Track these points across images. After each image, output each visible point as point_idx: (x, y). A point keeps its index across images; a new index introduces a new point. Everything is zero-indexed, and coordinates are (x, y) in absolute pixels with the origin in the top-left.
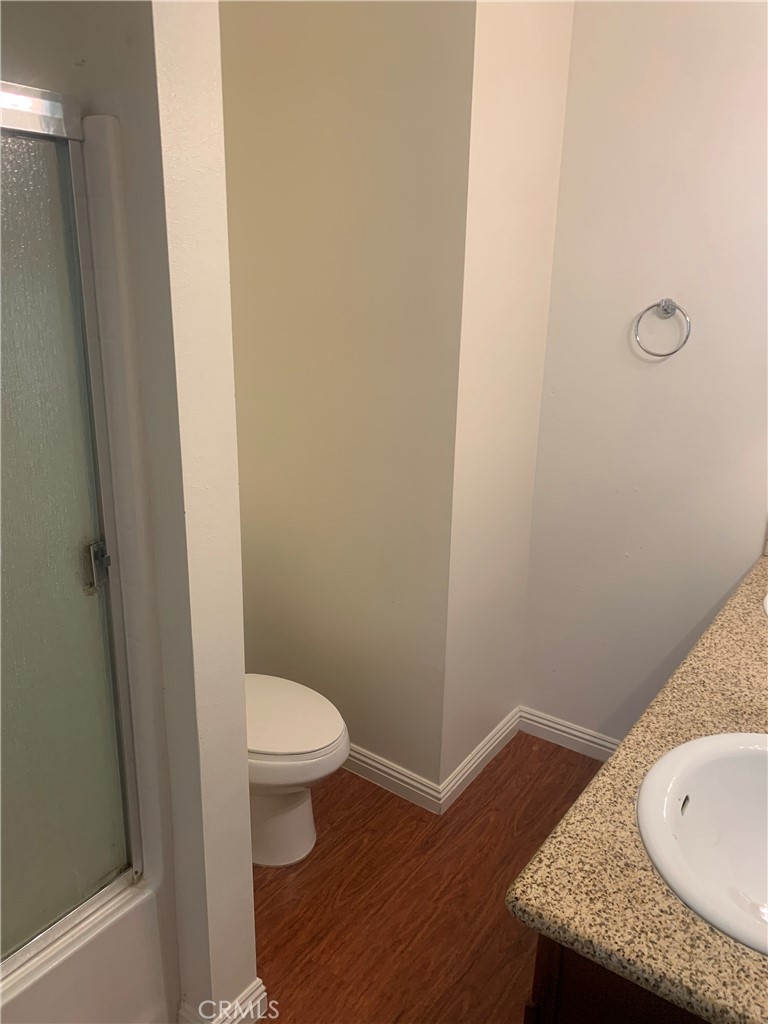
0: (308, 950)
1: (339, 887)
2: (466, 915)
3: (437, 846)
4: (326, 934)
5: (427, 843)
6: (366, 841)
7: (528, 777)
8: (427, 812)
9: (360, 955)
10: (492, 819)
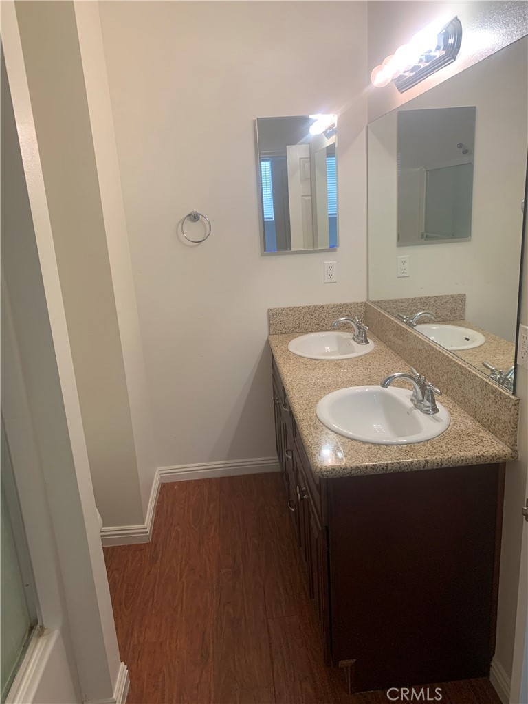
0: (129, 642)
1: (120, 605)
2: (200, 576)
3: (160, 556)
4: (133, 629)
5: (153, 558)
6: (117, 576)
7: (183, 502)
8: (141, 545)
9: (161, 625)
10: (179, 529)
